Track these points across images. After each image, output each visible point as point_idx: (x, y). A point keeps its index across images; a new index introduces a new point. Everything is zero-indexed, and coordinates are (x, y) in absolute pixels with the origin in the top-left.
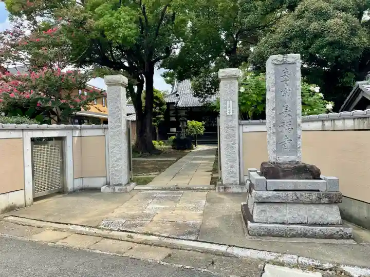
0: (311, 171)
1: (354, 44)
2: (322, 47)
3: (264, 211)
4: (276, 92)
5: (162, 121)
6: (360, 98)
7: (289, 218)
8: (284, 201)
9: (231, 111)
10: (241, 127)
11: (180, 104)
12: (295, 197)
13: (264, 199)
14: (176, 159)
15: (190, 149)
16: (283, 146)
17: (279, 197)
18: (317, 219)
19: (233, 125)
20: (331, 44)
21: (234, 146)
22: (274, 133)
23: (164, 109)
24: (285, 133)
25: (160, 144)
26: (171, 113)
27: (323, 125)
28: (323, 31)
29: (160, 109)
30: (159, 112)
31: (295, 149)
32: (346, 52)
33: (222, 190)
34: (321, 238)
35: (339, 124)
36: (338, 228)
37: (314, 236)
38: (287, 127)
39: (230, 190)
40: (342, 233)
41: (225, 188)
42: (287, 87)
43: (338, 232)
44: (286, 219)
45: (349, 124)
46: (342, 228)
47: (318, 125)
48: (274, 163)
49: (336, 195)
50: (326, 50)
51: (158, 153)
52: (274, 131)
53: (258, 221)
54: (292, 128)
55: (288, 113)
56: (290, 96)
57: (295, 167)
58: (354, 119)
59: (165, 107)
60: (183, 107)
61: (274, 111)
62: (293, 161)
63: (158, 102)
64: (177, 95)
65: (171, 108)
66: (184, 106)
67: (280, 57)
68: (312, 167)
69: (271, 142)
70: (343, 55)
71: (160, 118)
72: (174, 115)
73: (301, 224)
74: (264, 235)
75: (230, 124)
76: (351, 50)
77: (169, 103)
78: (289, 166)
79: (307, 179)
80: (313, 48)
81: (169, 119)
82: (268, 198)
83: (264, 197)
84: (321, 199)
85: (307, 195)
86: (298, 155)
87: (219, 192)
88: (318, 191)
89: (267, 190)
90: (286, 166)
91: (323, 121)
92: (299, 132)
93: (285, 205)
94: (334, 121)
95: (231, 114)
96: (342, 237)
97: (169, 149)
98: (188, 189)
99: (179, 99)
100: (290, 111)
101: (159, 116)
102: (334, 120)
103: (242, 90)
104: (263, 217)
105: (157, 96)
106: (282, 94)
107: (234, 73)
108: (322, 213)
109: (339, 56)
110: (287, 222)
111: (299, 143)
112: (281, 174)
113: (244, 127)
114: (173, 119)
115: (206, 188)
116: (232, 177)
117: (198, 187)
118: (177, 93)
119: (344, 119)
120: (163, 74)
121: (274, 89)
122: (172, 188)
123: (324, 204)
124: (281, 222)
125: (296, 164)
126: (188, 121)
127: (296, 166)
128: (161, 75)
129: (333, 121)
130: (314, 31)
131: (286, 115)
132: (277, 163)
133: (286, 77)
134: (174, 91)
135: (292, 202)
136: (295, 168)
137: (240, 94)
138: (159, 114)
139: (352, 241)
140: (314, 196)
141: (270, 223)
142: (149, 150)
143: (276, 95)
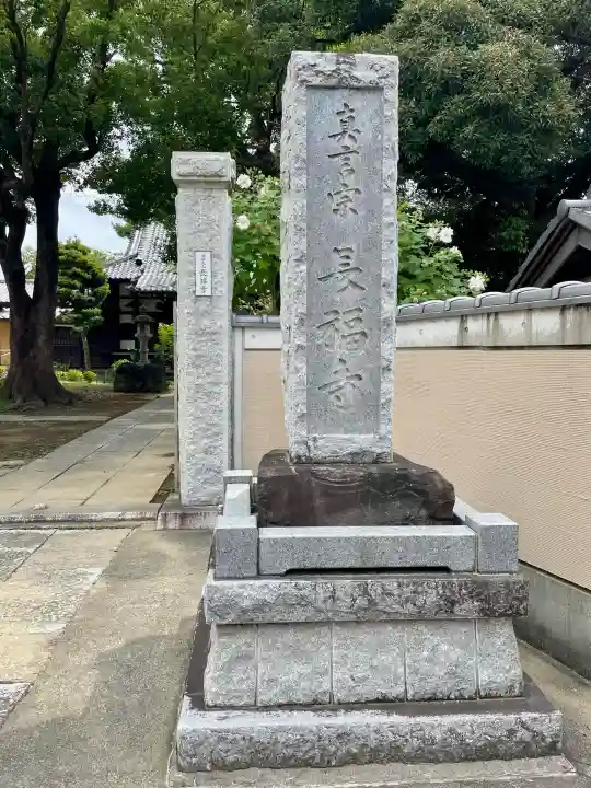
0: (422, 493)
1: (543, 117)
2: (462, 121)
3: (247, 657)
4: (310, 193)
5: (95, 322)
6: (568, 250)
7: (338, 682)
8: (322, 617)
9: (208, 285)
10: (238, 333)
11: (142, 285)
12: (361, 602)
13: (244, 611)
14: (104, 418)
15: (159, 392)
16: (332, 396)
17: (303, 602)
18: (437, 680)
19: (214, 328)
20: (484, 111)
21: (216, 389)
22: (300, 347)
23: (104, 294)
24: (339, 349)
25: (89, 379)
26: (123, 304)
27: (463, 330)
28: (465, 75)
29: (95, 294)
30: (90, 301)
31: (371, 408)
32: (523, 138)
33: (173, 524)
34: (450, 758)
35: (513, 327)
36: (512, 717)
37: (429, 754)
38: (347, 331)
39: (198, 523)
40: (527, 736)
41: (183, 517)
42: (350, 180)
43: (512, 732)
44: (326, 686)
45: (547, 325)
46: (526, 716)
47: (448, 331)
48: (299, 460)
49: (507, 584)
50: (471, 128)
51: (69, 400)
52: (302, 341)
53: (219, 701)
54: (364, 334)
55: (352, 276)
56: (361, 213)
57: (370, 474)
58: (563, 309)
59: (106, 288)
60: (151, 293)
61: (304, 267)
62: (364, 453)
63: (88, 276)
64: (139, 263)
65: (122, 294)
66: (153, 289)
67: (326, 61)
68: (428, 475)
69: (292, 381)
70: (514, 147)
71: (94, 315)
72: (130, 309)
73: (384, 703)
74: (235, 766)
75: (206, 322)
76: (534, 135)
77: (115, 280)
78: (349, 471)
79: (406, 521)
80: (440, 121)
81: (118, 319)
82: (261, 606)
83: (246, 604)
84: (453, 603)
85: (408, 591)
86: (383, 430)
87: (165, 529)
88: (445, 570)
89: (259, 575)
90: (337, 471)
91: (463, 318)
92: (387, 348)
93: (324, 630)
94: (496, 319)
95: (208, 293)
96: (526, 751)
97: (106, 390)
98: (73, 522)
99: (143, 272)
100: (357, 269)
101: (90, 310)
102: (496, 314)
103: (244, 223)
104: (240, 683)
105: (85, 262)
106: (334, 206)
107: (215, 168)
108: (456, 654)
109: (504, 151)
110: (332, 696)
111: (385, 386)
112: (319, 502)
113: (249, 334)
114: (126, 319)
115: (129, 515)
116: (205, 482)
117: (107, 515)
118: (139, 258)
119: (530, 310)
120: (93, 204)
121: (303, 181)
122: (19, 517)
123: (465, 621)
124: (310, 700)
125: (376, 462)
126: (160, 325)
127: (374, 469)
128: (89, 207)
129: (492, 318)
130: (443, 72)
131: (345, 283)
132: (310, 461)
133: (347, 141)
134: (131, 253)
135: (353, 617)
136: (369, 479)
137: (238, 236)
138: (91, 304)
139: (560, 761)
140: (431, 592)
141: (267, 708)
142: (46, 394)
143: (309, 206)
